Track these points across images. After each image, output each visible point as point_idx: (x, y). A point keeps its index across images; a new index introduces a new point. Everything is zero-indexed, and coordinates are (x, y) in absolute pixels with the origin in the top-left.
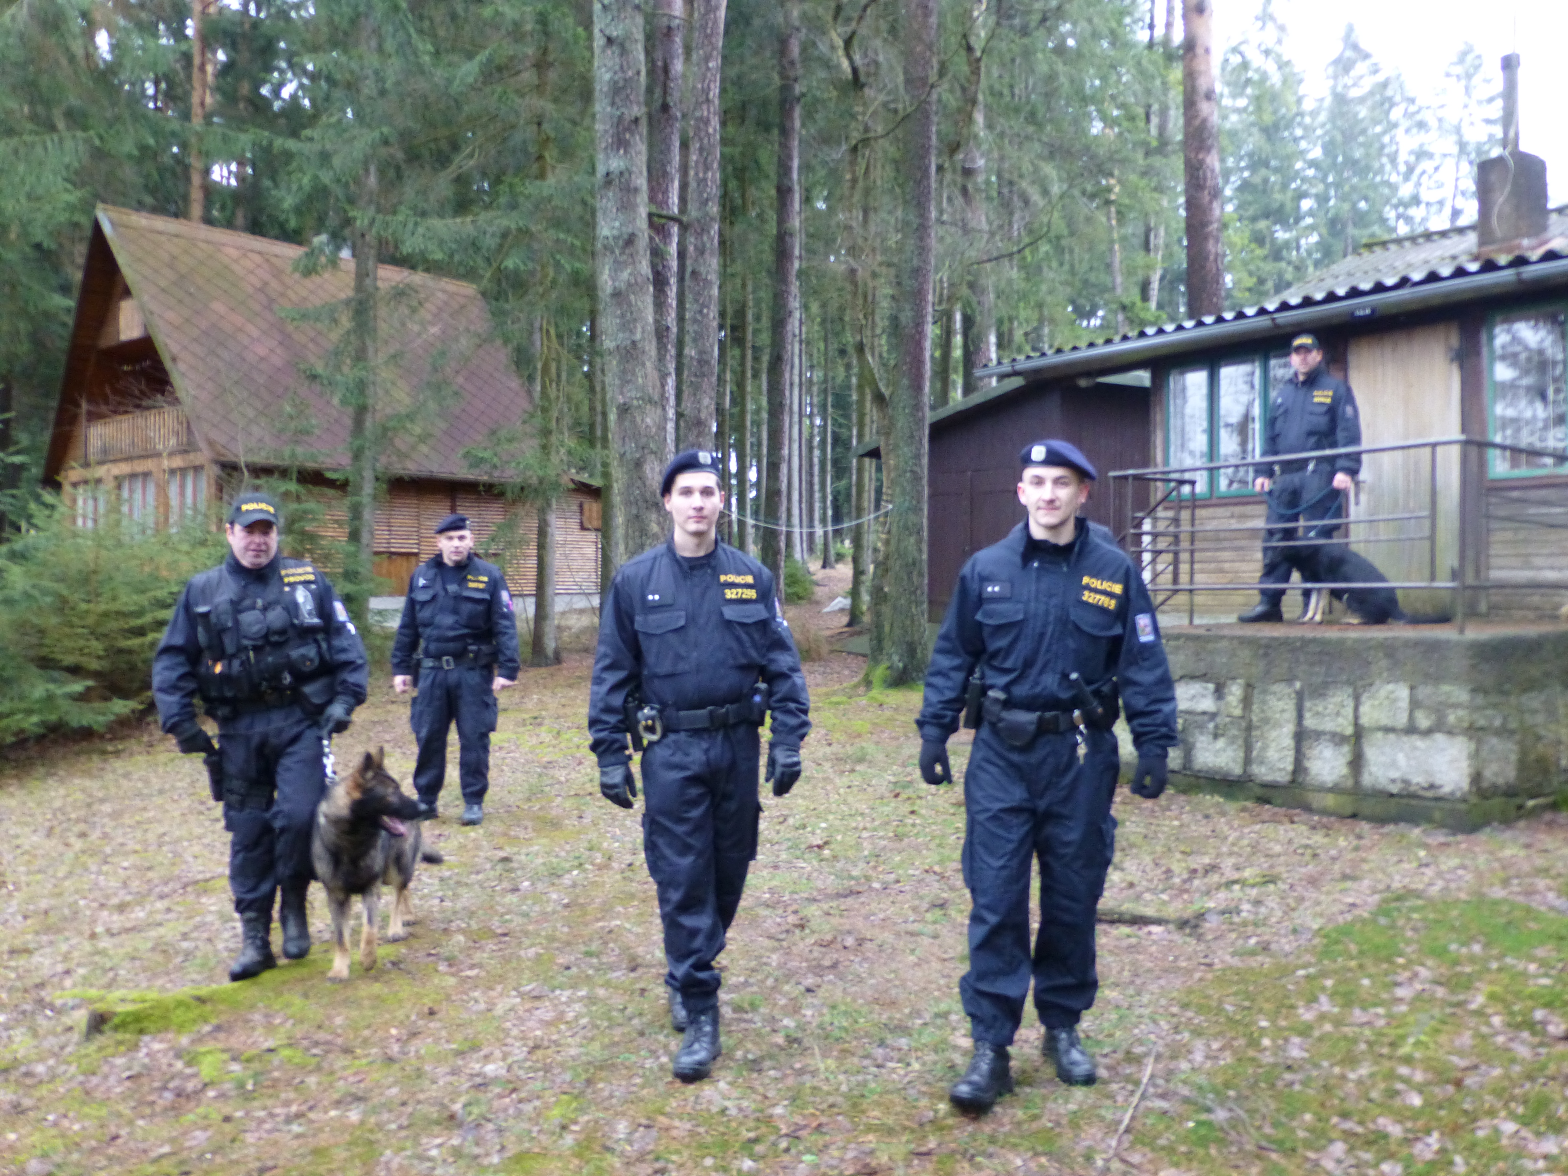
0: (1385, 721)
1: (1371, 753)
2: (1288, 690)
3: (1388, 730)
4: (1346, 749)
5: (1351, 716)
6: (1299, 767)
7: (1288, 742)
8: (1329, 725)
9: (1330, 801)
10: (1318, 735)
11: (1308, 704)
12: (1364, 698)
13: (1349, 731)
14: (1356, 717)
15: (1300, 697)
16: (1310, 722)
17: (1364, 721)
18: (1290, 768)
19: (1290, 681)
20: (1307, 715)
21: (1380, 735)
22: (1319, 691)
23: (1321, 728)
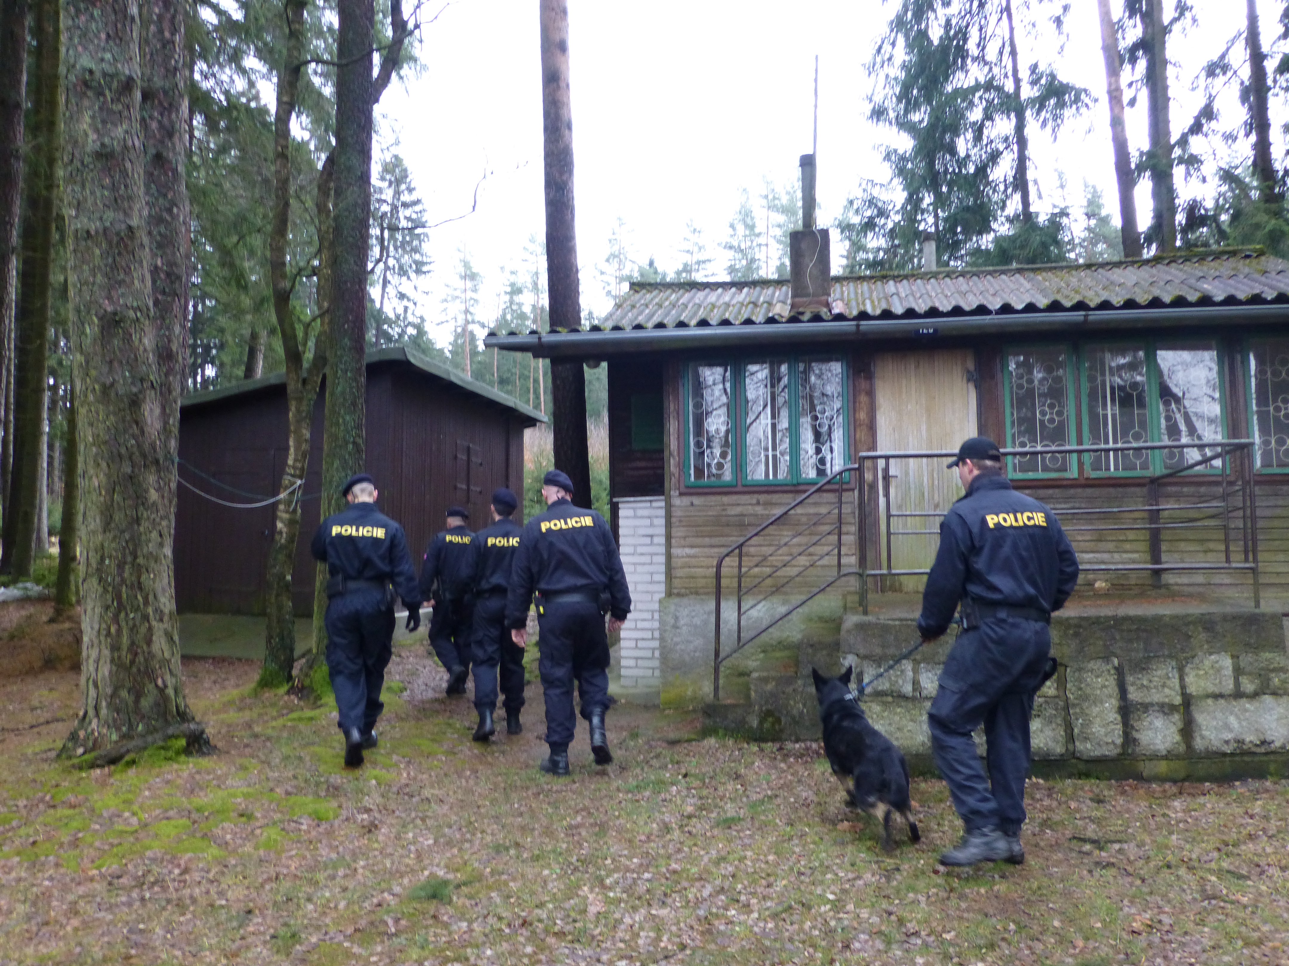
0: (1211, 689)
1: (1201, 718)
2: (1105, 667)
3: (1217, 696)
4: (1176, 717)
5: (1177, 687)
6: (1129, 739)
7: (1114, 716)
8: (1156, 697)
9: (1162, 767)
10: (1146, 707)
11: (1130, 679)
12: (1187, 670)
13: (1178, 700)
14: (1183, 687)
15: (1120, 672)
16: (1134, 695)
17: (1192, 689)
18: (1119, 741)
19: (1106, 659)
20: (1131, 689)
21: (1210, 701)
22: (1142, 666)
23: (1148, 700)
